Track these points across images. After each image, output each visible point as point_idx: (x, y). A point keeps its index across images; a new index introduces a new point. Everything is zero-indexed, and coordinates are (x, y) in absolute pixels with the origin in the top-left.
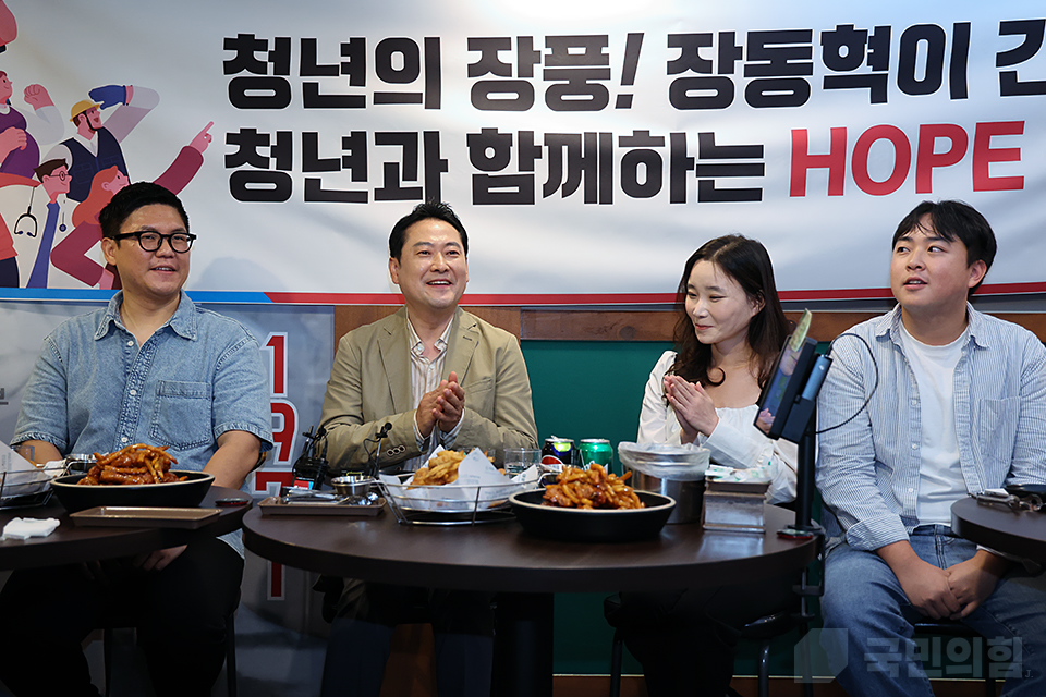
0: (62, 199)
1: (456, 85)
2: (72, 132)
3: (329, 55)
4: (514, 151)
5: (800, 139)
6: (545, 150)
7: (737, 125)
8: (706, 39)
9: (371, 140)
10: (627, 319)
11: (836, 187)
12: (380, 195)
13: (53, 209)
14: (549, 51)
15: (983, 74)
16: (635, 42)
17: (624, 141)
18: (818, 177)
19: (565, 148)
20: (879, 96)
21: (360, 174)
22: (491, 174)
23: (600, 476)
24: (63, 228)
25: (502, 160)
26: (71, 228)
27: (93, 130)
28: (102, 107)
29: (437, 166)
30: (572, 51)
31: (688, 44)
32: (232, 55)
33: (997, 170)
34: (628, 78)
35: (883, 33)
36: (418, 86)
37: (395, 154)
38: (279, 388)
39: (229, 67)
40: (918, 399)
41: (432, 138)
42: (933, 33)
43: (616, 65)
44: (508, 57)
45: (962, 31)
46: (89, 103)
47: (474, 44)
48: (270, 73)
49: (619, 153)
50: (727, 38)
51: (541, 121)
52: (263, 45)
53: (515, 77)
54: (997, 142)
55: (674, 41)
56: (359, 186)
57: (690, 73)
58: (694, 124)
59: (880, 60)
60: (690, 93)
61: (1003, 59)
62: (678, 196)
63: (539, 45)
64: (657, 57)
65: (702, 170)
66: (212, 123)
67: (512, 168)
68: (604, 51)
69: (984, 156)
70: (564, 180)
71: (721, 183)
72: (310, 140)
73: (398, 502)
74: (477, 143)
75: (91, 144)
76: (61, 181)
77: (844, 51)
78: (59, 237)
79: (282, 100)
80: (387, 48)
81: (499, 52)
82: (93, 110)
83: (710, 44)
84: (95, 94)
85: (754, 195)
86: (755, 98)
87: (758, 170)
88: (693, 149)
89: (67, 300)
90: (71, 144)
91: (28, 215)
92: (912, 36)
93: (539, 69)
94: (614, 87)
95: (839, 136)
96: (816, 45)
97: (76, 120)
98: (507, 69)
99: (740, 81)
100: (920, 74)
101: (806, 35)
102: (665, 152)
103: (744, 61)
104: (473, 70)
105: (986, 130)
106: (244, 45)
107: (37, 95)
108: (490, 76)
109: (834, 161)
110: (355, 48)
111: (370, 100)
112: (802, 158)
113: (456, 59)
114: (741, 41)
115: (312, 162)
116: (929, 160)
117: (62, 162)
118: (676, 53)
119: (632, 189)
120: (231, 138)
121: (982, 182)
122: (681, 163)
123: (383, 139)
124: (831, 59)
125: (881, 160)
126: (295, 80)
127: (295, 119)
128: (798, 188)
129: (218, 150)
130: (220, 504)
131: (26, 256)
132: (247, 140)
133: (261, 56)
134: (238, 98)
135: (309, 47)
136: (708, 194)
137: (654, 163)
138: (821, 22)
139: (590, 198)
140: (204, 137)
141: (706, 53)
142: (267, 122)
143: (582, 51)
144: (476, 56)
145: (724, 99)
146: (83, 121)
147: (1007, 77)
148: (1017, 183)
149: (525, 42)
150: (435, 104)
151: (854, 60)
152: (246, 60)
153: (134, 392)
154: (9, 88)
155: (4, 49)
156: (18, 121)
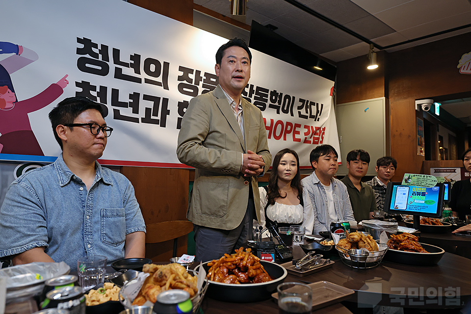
1: (173, 83)
3: (125, 58)
9: (141, 97)
11: (270, 136)
12: (144, 120)
14: (205, 78)
15: (296, 111)
20: (278, 112)
21: (136, 111)
29: (166, 112)
30: (212, 79)
32: (81, 46)
33: (296, 136)
35: (281, 95)
36: (159, 79)
37: (150, 104)
39: (79, 51)
41: (166, 101)
42: (289, 98)
44: (192, 76)
45: (294, 99)
47: (181, 69)
48: (100, 59)
50: (252, 87)
52: (95, 46)
53: (193, 84)
56: (135, 116)
59: (280, 102)
61: (299, 108)
63: (202, 75)
66: (67, 75)
69: (294, 132)
72: (115, 92)
74: (181, 105)
77: (274, 98)
79: (104, 72)
80: (149, 61)
81: (189, 74)
83: (248, 88)
92: (286, 97)
93: (201, 83)
95: (272, 121)
96: (269, 95)
98: (190, 81)
99: (253, 100)
100: (286, 108)
101: (267, 91)
103: (254, 95)
104: (180, 78)
105: (296, 126)
106: (87, 45)
108: (185, 82)
109: (270, 128)
110: (136, 58)
111: (143, 81)
113: (174, 72)
114: (255, 89)
115: (115, 102)
116: (286, 132)
120: (78, 84)
121: (295, 140)
123: (146, 97)
124: (271, 99)
125: (279, 130)
126: (112, 66)
127: (109, 82)
129: (72, 88)
132: (86, 87)
133: (95, 50)
134: (82, 66)
135: (116, 52)
138: (271, 88)
140: (65, 81)
142: (96, 81)
143: (215, 80)
144: (181, 74)
147: (299, 113)
148: (299, 140)
149: (198, 72)
150: (166, 88)
151: (275, 101)
152: (87, 50)
153: (88, 217)
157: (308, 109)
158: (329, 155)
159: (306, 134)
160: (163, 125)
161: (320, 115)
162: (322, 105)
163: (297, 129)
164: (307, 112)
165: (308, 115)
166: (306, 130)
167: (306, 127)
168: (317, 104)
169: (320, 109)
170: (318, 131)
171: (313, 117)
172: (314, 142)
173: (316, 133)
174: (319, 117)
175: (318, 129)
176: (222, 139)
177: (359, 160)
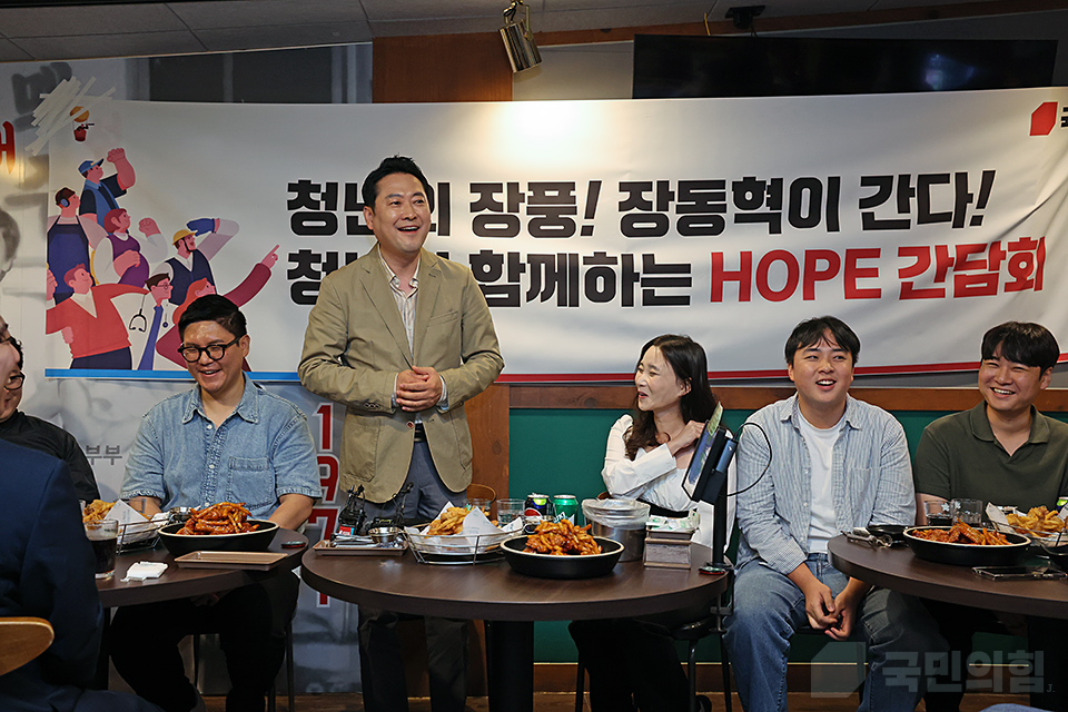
0: (165, 303)
1: (462, 221)
2: (173, 253)
4: (505, 267)
5: (717, 259)
6: (528, 266)
7: (670, 249)
8: (647, 186)
10: (590, 392)
11: (745, 296)
13: (159, 310)
14: (531, 194)
15: (850, 215)
16: (595, 187)
17: (587, 260)
18: (732, 288)
19: (543, 265)
20: (776, 229)
22: (487, 284)
23: (568, 528)
24: (165, 325)
25: (496, 274)
27: (189, 251)
28: (197, 235)
30: (548, 193)
31: (634, 189)
32: (294, 195)
33: (862, 284)
34: (590, 214)
35: (778, 183)
38: (326, 445)
39: (292, 205)
40: (809, 469)
42: (814, 184)
43: (581, 204)
44: (501, 198)
45: (834, 183)
46: (186, 232)
47: (474, 188)
48: (322, 209)
49: (583, 269)
50: (663, 185)
51: (525, 245)
52: (317, 188)
53: (505, 212)
54: (861, 263)
55: (623, 187)
57: (635, 211)
58: (639, 248)
59: (775, 203)
60: (636, 225)
61: (864, 203)
62: (628, 301)
63: (523, 189)
64: (611, 198)
65: (645, 282)
66: (278, 246)
67: (503, 280)
68: (572, 193)
69: (852, 274)
70: (542, 289)
71: (659, 291)
73: (418, 547)
74: (476, 261)
75: (188, 262)
76: (165, 289)
77: (749, 196)
78: (162, 332)
79: (331, 229)
81: (494, 194)
82: (190, 236)
83: (651, 190)
84: (191, 225)
85: (685, 301)
86: (684, 229)
87: (687, 283)
88: (638, 266)
89: (167, 378)
90: (173, 262)
91: (140, 315)
92: (798, 186)
93: (523, 207)
94: (579, 220)
95: (746, 257)
96: (729, 192)
97: (177, 244)
98: (498, 207)
99: (673, 216)
100: (805, 214)
101: (721, 184)
102: (618, 268)
103: (676, 202)
104: (474, 207)
105: (853, 255)
106: (304, 188)
107: (148, 226)
108: (487, 212)
109: (743, 275)
112: (719, 273)
113: (462, 198)
114: (674, 187)
116: (812, 276)
117: (166, 276)
118: (626, 196)
119: (593, 296)
120: (292, 258)
121: (851, 292)
122: (630, 276)
124: (740, 201)
125: (778, 276)
126: (341, 214)
127: (341, 242)
128: (717, 296)
129: (283, 266)
130: (285, 547)
131: (137, 346)
132: (304, 258)
133: (315, 196)
134: (298, 227)
135: (351, 189)
136: (650, 300)
137: (610, 277)
138: (731, 176)
139: (561, 303)
140: (273, 257)
141: (647, 196)
142: (319, 245)
143: (556, 193)
144: (477, 197)
145: (661, 230)
146: (182, 245)
147: (867, 216)
148: (876, 294)
149: (513, 187)
150: (445, 231)
151: (756, 203)
152: (304, 200)
153: (212, 466)
154: (128, 222)
155: (125, 192)
156: (134, 245)
157: (913, 202)
158: (814, 347)
159: (905, 273)
162: (988, 177)
163: (864, 263)
164: (903, 208)
165: (913, 215)
166: (912, 261)
167: (903, 252)
168: (962, 179)
169: (975, 190)
170: (985, 256)
171: (944, 217)
172: (960, 292)
173: (962, 263)
174: (979, 212)
175: (980, 248)
176: (367, 351)
177: (998, 359)
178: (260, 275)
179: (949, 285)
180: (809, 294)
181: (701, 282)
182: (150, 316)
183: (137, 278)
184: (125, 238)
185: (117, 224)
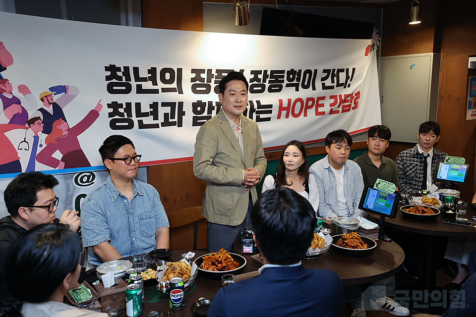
0: (40, 134)
1: (187, 85)
2: (41, 105)
3: (143, 73)
4: (206, 108)
5: (281, 101)
6: (216, 107)
7: (266, 98)
8: (260, 72)
9: (160, 105)
11: (287, 117)
12: (163, 125)
13: (36, 138)
14: (216, 74)
15: (318, 84)
18: (284, 113)
20: (297, 90)
21: (156, 118)
22: (199, 116)
24: (41, 146)
25: (202, 111)
26: (45, 146)
27: (50, 104)
28: (55, 94)
29: (182, 113)
30: (223, 74)
31: (256, 73)
32: (109, 73)
33: (320, 110)
35: (300, 71)
36: (174, 85)
37: (168, 110)
39: (108, 78)
41: (181, 104)
42: (310, 72)
44: (204, 76)
45: (316, 71)
46: (48, 93)
47: (193, 71)
48: (124, 81)
50: (266, 72)
51: (213, 97)
52: (119, 69)
53: (206, 82)
55: (252, 72)
56: (156, 122)
57: (255, 82)
58: (255, 98)
59: (299, 79)
60: (254, 89)
61: (322, 79)
63: (214, 72)
65: (258, 113)
66: (101, 100)
67: (205, 114)
69: (318, 106)
71: (262, 116)
72: (138, 105)
74: (195, 105)
75: (50, 110)
76: (39, 126)
77: (291, 76)
78: (39, 150)
79: (128, 90)
80: (164, 71)
81: (201, 74)
82: (50, 95)
83: (261, 74)
84: (51, 89)
85: (268, 119)
86: (270, 90)
87: (270, 112)
88: (255, 106)
90: (41, 110)
91: (25, 141)
92: (306, 73)
93: (213, 80)
95: (289, 100)
96: (285, 75)
97: (42, 100)
98: (203, 80)
99: (267, 85)
100: (306, 83)
101: (283, 72)
103: (269, 79)
104: (193, 80)
105: (319, 99)
106: (112, 69)
107: (23, 89)
108: (198, 82)
109: (287, 109)
110: (152, 71)
111: (160, 91)
112: (281, 108)
113: (187, 76)
114: (269, 73)
115: (139, 114)
116: (307, 107)
117: (39, 118)
118: (253, 76)
120: (109, 106)
121: (317, 113)
122: (252, 110)
123: (164, 104)
124: (289, 79)
125: (298, 108)
126: (134, 83)
127: (133, 98)
128: (279, 117)
129: (105, 111)
131: (24, 160)
132: (114, 105)
133: (120, 74)
134: (110, 90)
135: (136, 70)
136: (258, 120)
138: (287, 69)
140: (100, 106)
141: (260, 76)
142: (122, 99)
144: (194, 75)
145: (262, 91)
146: (45, 100)
147: (323, 84)
148: (323, 113)
149: (210, 71)
150: (181, 92)
151: (293, 80)
152: (113, 76)
153: (131, 220)
154: (11, 86)
155: (5, 69)
156: (17, 101)
157: (335, 78)
158: (340, 144)
159: (331, 105)
160: (180, 125)
161: (351, 81)
162: (354, 69)
163: (321, 102)
164: (333, 82)
165: (335, 84)
166: (333, 101)
167: (331, 97)
168: (347, 70)
169: (350, 75)
170: (349, 98)
171: (342, 85)
172: (343, 111)
173: (345, 101)
174: (350, 83)
175: (349, 96)
176: (226, 159)
177: (376, 137)
178: (93, 116)
179: (340, 109)
180: (305, 115)
181: (275, 111)
182: (31, 141)
183: (21, 120)
184: (10, 97)
185: (4, 88)
